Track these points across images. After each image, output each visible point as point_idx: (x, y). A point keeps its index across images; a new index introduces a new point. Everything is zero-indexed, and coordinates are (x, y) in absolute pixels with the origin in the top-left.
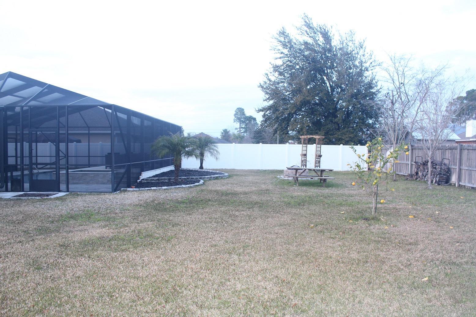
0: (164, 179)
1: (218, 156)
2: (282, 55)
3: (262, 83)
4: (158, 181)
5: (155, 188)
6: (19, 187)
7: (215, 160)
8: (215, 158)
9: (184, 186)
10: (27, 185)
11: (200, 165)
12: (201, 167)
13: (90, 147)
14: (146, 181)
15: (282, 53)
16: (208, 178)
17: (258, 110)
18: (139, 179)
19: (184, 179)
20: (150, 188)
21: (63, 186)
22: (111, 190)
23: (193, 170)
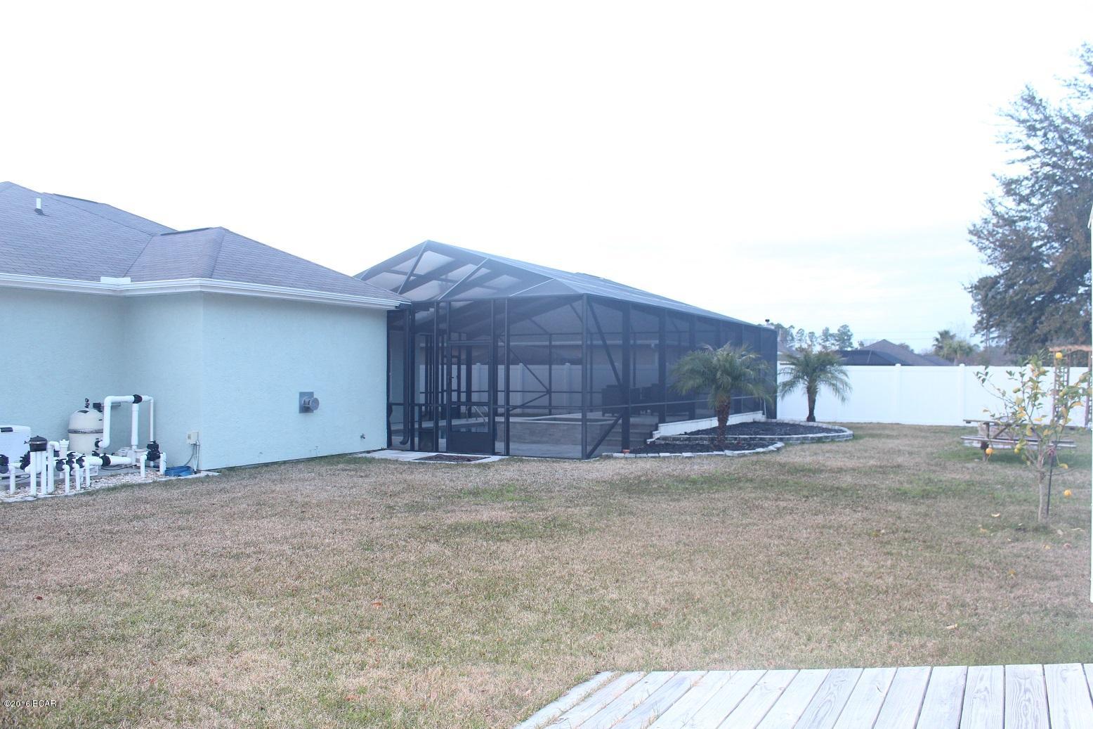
0: (701, 439)
1: (847, 394)
2: (1030, 153)
3: (979, 223)
4: (687, 442)
5: (668, 454)
6: (430, 444)
7: (840, 401)
8: (840, 398)
9: (728, 452)
10: (442, 442)
11: (807, 414)
12: (811, 417)
13: (553, 372)
14: (663, 442)
15: (1028, 148)
16: (798, 439)
17: (971, 288)
18: (651, 437)
19: (745, 439)
20: (657, 455)
21: (500, 446)
22: (580, 455)
23: (791, 423)
